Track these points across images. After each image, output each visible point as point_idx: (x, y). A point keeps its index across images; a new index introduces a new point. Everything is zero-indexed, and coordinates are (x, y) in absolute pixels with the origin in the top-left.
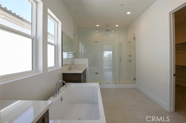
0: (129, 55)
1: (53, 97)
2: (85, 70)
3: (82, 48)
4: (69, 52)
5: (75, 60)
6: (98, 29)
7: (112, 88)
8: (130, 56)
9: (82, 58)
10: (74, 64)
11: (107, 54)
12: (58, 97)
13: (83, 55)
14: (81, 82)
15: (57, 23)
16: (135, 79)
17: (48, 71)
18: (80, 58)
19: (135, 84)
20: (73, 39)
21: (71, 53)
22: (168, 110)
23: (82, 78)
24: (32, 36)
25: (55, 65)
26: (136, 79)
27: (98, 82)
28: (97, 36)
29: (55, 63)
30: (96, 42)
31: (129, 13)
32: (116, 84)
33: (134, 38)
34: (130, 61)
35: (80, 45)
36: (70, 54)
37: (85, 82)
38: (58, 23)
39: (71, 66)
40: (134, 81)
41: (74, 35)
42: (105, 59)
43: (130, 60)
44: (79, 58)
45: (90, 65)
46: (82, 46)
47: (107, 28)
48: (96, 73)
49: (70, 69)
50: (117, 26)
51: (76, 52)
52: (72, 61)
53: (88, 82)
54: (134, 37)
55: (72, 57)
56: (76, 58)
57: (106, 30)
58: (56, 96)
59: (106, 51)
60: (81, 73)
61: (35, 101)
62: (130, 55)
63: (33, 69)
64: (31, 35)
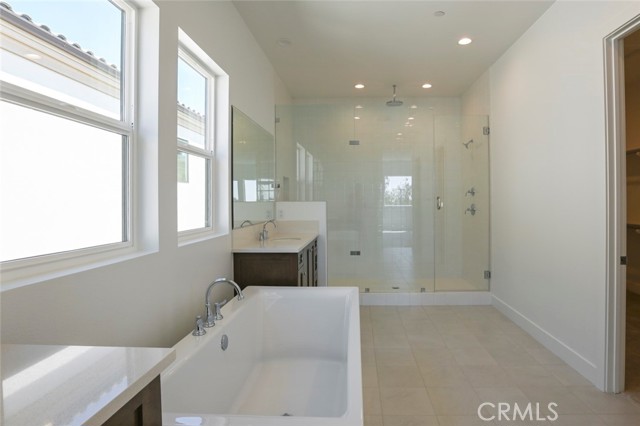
0: (470, 189)
1: (193, 334)
2: (316, 241)
3: (306, 165)
4: (263, 180)
5: (282, 206)
6: (360, 97)
7: (410, 306)
8: (473, 193)
9: (307, 200)
10: (278, 219)
11: (396, 185)
12: (213, 334)
13: (311, 188)
14: (296, 285)
15: (213, 79)
16: (488, 275)
17: (180, 245)
18: (300, 200)
19: (489, 290)
20: (273, 133)
21: (268, 183)
22: (600, 385)
23: (302, 269)
24: (121, 123)
25: (207, 225)
26: (492, 275)
27: (356, 286)
28: (357, 121)
29: (207, 218)
30: (352, 143)
31: (465, 41)
32: (423, 290)
33: (487, 131)
34: (473, 211)
35: (301, 154)
36: (265, 187)
37: (315, 284)
38: (216, 77)
39: (267, 229)
40: (486, 281)
41: (277, 121)
42: (391, 203)
43: (473, 205)
44: (295, 200)
45: (331, 224)
46: (306, 156)
47: (392, 95)
48: (352, 253)
49: (262, 237)
50: (427, 86)
51: (285, 179)
52: (268, 212)
53: (324, 285)
54: (486, 125)
55: (272, 195)
56: (286, 198)
57: (389, 103)
58: (205, 332)
59: (391, 175)
60: (296, 254)
61: (133, 349)
62: (473, 189)
63: (125, 239)
64: (119, 119)
